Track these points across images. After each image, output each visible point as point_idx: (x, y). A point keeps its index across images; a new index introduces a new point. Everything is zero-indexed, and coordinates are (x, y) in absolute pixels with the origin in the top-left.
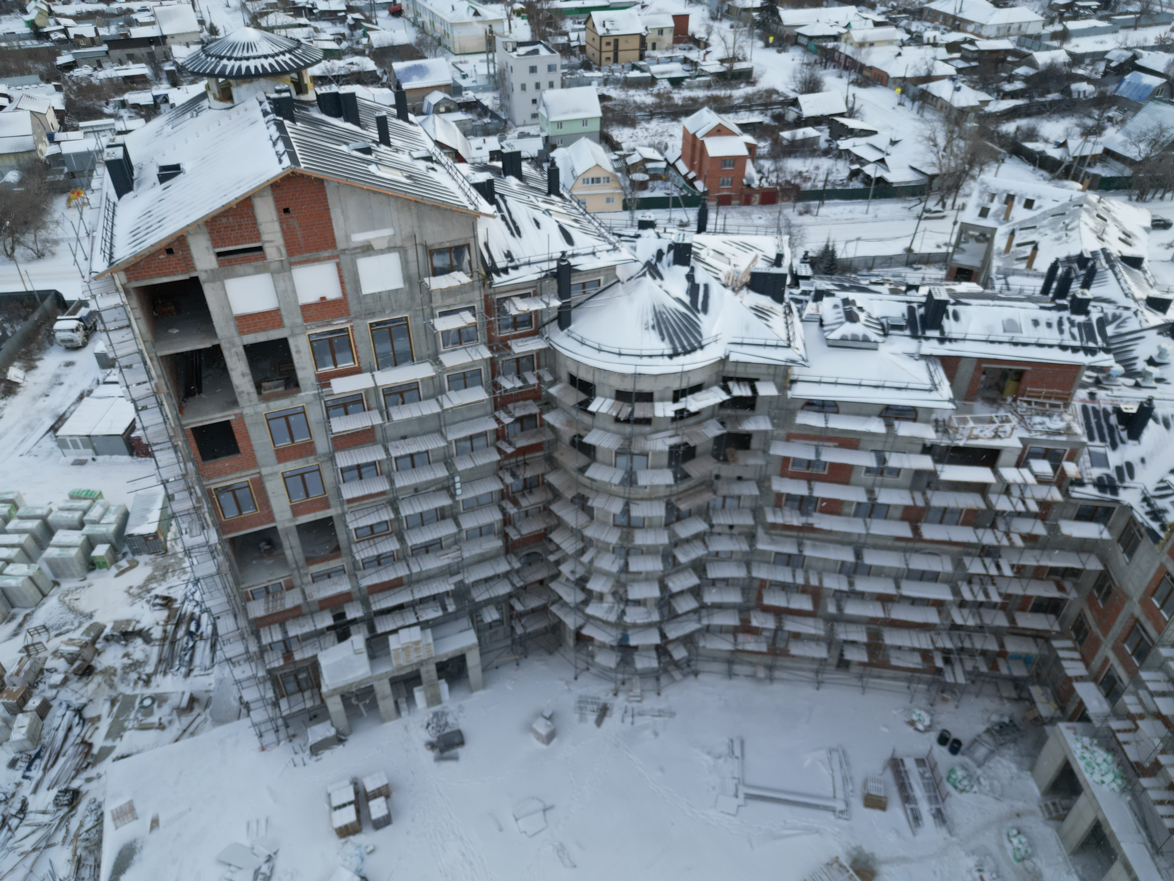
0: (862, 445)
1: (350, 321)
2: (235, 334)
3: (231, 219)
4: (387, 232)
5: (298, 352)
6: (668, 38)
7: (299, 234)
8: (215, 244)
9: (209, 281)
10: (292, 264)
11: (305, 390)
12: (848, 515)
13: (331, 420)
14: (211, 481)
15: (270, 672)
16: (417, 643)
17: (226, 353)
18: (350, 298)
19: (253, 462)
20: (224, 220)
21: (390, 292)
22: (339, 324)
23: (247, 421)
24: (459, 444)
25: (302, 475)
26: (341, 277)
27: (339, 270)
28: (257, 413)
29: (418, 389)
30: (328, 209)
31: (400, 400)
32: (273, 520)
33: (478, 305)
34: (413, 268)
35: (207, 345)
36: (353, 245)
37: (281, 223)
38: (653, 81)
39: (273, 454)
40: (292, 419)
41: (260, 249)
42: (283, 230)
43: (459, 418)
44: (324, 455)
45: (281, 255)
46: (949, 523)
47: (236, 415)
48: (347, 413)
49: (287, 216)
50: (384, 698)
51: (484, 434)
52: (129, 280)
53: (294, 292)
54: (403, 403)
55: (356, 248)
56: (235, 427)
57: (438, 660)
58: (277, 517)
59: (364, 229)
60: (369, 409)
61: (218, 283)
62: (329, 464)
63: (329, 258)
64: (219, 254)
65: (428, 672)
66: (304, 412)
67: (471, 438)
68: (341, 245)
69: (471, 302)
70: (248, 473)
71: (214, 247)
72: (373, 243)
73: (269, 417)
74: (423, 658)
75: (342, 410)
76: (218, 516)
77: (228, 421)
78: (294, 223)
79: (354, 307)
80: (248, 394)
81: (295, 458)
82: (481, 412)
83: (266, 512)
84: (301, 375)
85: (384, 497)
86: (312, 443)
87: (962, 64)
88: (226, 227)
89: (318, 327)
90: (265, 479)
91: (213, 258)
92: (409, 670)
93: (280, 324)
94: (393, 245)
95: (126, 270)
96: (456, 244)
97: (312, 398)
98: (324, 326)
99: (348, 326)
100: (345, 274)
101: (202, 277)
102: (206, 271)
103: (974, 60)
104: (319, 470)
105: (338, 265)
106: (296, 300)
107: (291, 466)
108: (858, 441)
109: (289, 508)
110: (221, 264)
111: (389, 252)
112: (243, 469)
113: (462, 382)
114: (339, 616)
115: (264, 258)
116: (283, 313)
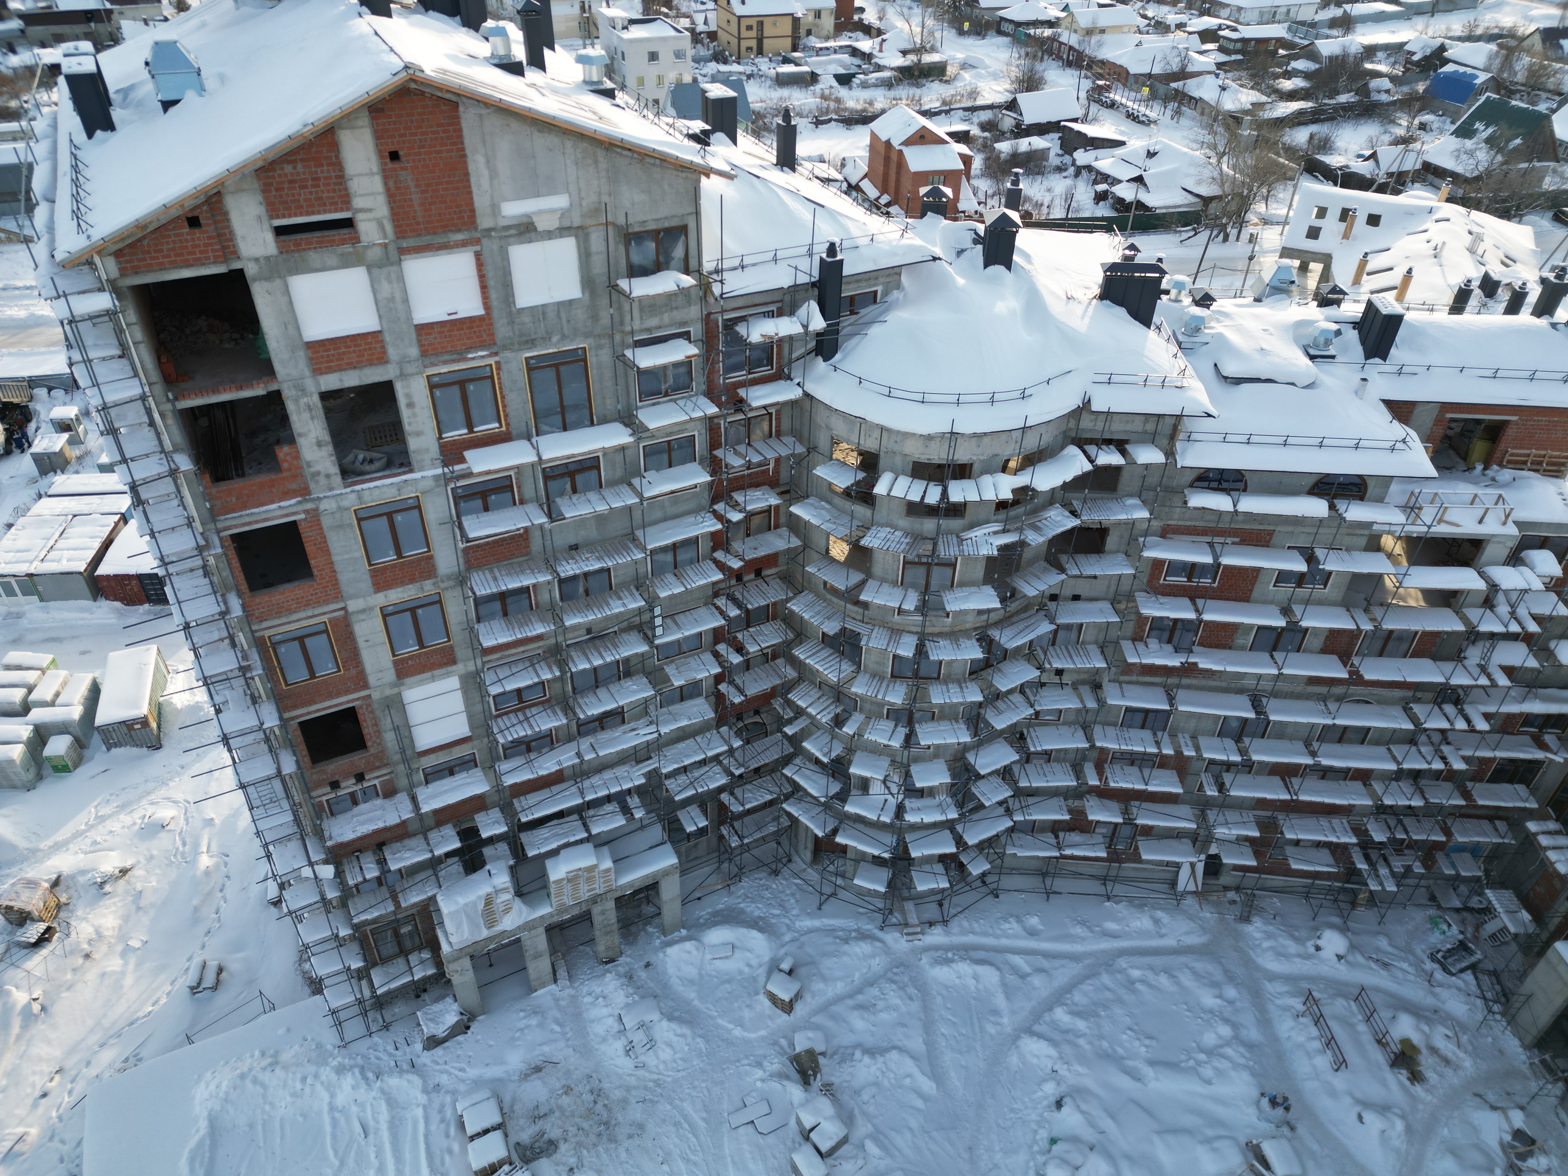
0: (1275, 540)
1: (496, 354)
2: (307, 373)
3: (300, 166)
4: (560, 201)
5: (410, 405)
6: (828, 22)
7: (416, 198)
8: (273, 213)
9: (260, 278)
10: (402, 251)
11: (421, 469)
12: (1242, 648)
13: (463, 519)
14: (265, 624)
15: (356, 927)
16: (590, 869)
17: (290, 407)
18: (495, 314)
19: (334, 591)
20: (288, 169)
21: (560, 304)
22: (479, 358)
23: (326, 522)
24: (655, 557)
25: (413, 610)
26: (482, 277)
27: (480, 265)
28: (342, 509)
29: (598, 468)
30: (464, 156)
31: (568, 486)
32: (366, 686)
33: (696, 330)
34: (599, 265)
35: (259, 391)
36: (503, 223)
37: (386, 178)
38: (813, 78)
39: (367, 577)
40: (398, 518)
41: (348, 223)
42: (387, 189)
43: (658, 514)
44: (449, 577)
45: (385, 237)
46: (1392, 655)
47: (306, 512)
48: (486, 509)
49: (396, 165)
50: (537, 956)
51: (694, 541)
52: (123, 272)
53: (406, 300)
54: (575, 491)
55: (507, 228)
56: (306, 533)
57: (619, 894)
58: (372, 680)
59: (520, 196)
60: (522, 502)
61: (278, 282)
62: (457, 592)
63: (464, 244)
64: (279, 231)
65: (603, 913)
66: (419, 507)
67: (674, 547)
68: (484, 222)
69: (684, 324)
70: (326, 609)
71: (271, 217)
72: (535, 219)
73: (362, 514)
74: (598, 891)
75: (479, 503)
76: (276, 683)
77: (294, 523)
78: (407, 178)
79: (502, 330)
80: (328, 476)
81: (403, 584)
82: (691, 505)
83: (353, 672)
84: (413, 444)
85: (541, 644)
86: (431, 557)
87: (1223, 58)
88: (291, 182)
89: (445, 363)
90: (354, 618)
91: (269, 236)
92: (576, 911)
93: (382, 359)
94: (567, 224)
95: (118, 254)
96: (667, 225)
97: (430, 483)
98: (454, 361)
99: (492, 361)
100: (490, 272)
101: (251, 270)
102: (257, 260)
103: (1237, 52)
104: (440, 602)
105: (478, 256)
106: (409, 318)
107: (396, 595)
108: (1271, 533)
109: (391, 665)
110: (283, 250)
111: (561, 236)
112: (318, 603)
113: (665, 457)
114: (469, 834)
115: (356, 239)
116: (388, 338)
